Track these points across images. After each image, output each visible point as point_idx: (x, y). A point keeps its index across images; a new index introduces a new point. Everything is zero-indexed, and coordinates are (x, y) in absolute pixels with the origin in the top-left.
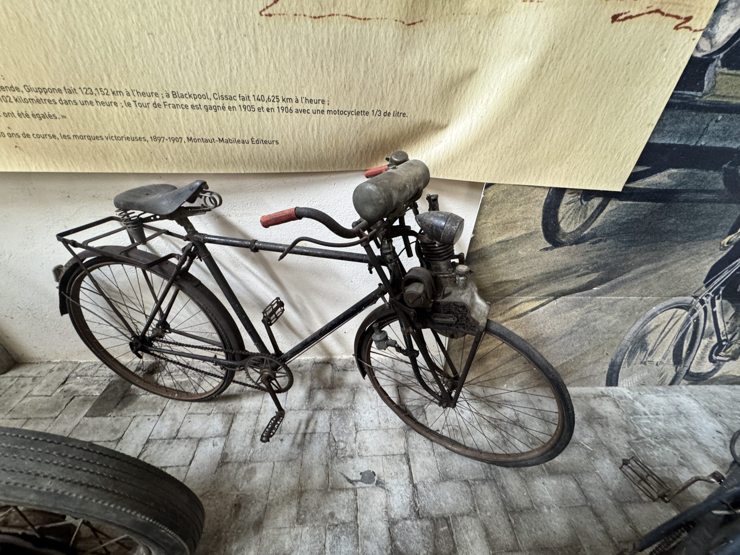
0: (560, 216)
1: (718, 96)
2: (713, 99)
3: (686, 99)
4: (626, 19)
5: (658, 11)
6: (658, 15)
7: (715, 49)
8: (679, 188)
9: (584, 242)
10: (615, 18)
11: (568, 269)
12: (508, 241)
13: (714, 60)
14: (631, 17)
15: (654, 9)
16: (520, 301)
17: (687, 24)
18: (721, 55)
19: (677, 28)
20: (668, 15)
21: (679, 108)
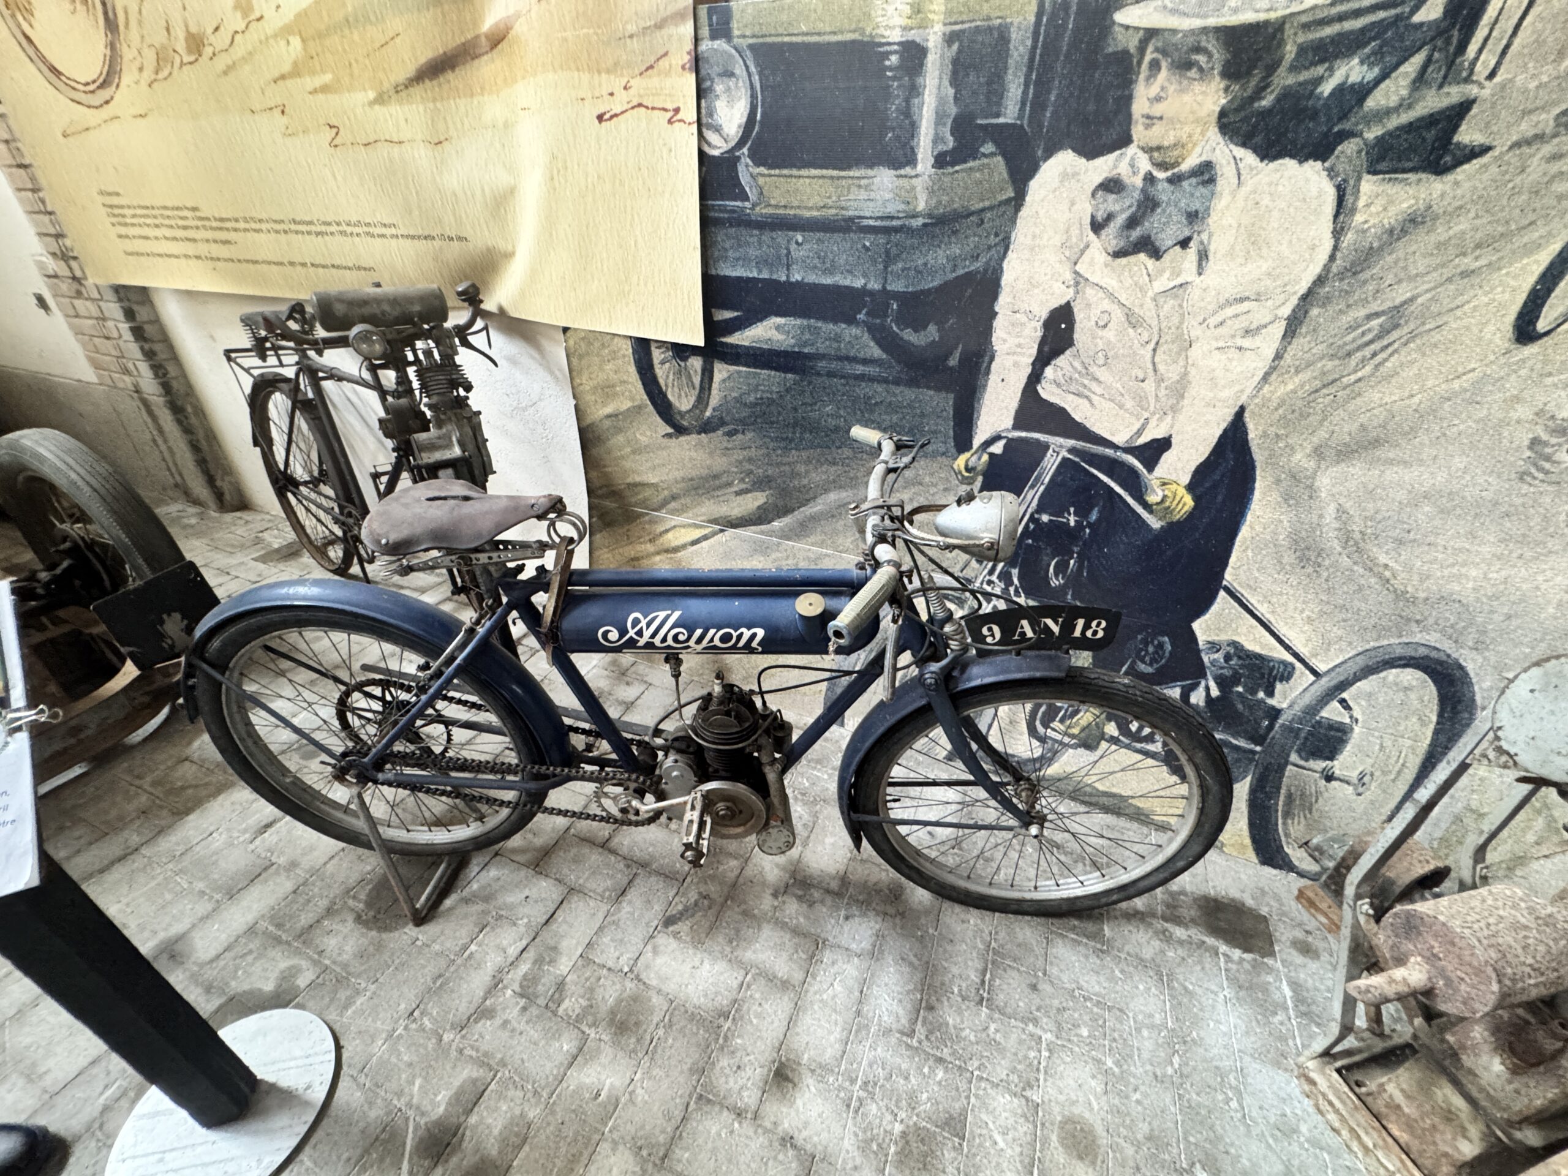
0: (662, 382)
1: (777, 207)
2: (770, 211)
3: (734, 211)
4: (612, 117)
5: (640, 105)
6: (643, 110)
7: (732, 144)
8: (806, 351)
9: (714, 430)
10: (600, 118)
11: (716, 477)
12: (616, 415)
13: (739, 158)
14: (616, 115)
15: (635, 103)
16: (673, 523)
17: (679, 117)
18: (745, 150)
19: (670, 122)
20: (653, 108)
21: (731, 226)
